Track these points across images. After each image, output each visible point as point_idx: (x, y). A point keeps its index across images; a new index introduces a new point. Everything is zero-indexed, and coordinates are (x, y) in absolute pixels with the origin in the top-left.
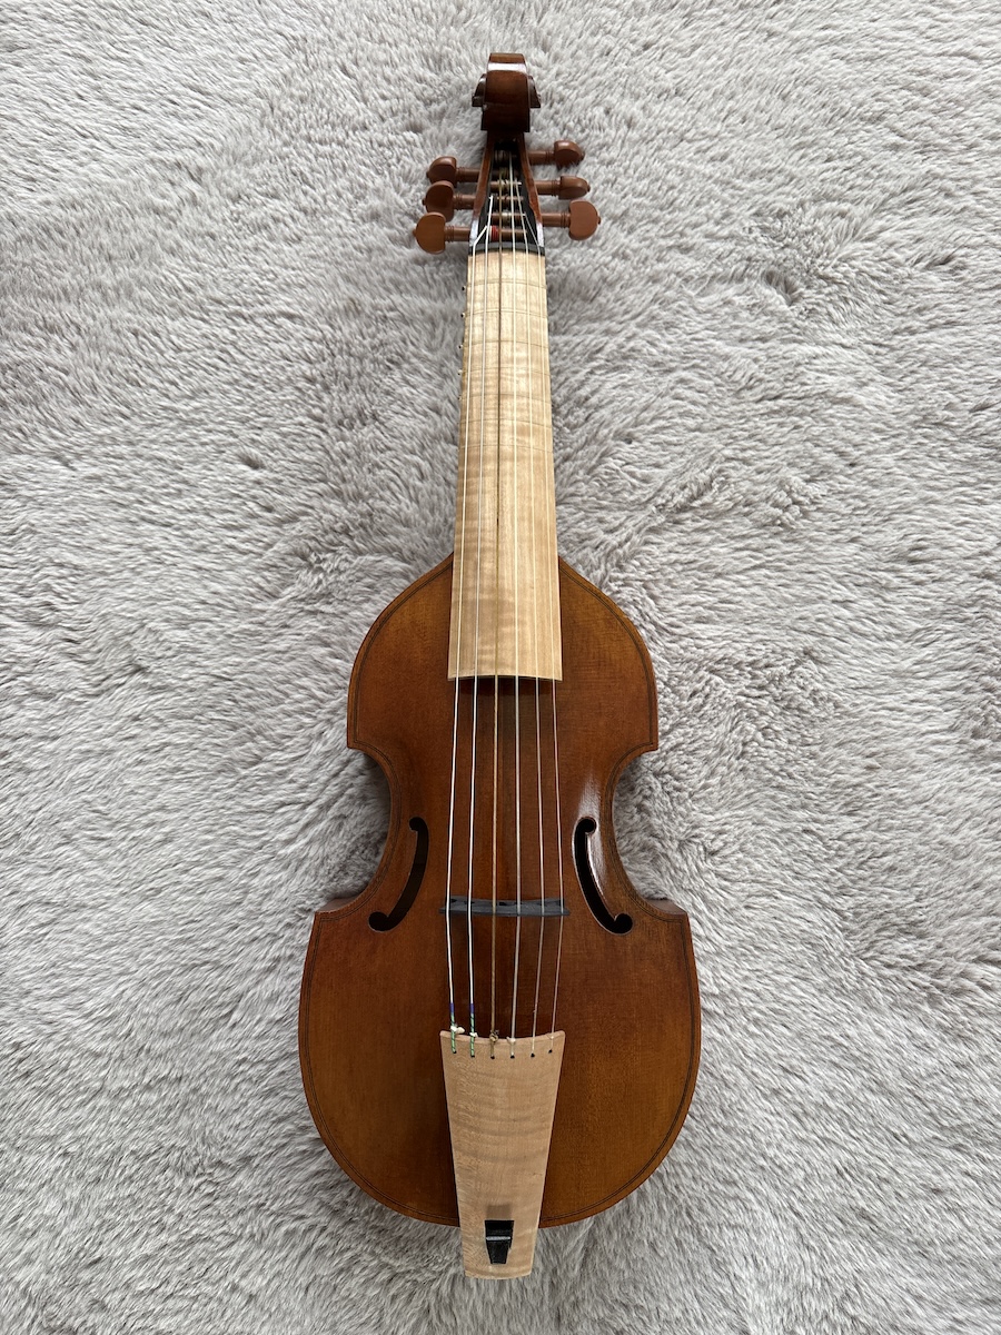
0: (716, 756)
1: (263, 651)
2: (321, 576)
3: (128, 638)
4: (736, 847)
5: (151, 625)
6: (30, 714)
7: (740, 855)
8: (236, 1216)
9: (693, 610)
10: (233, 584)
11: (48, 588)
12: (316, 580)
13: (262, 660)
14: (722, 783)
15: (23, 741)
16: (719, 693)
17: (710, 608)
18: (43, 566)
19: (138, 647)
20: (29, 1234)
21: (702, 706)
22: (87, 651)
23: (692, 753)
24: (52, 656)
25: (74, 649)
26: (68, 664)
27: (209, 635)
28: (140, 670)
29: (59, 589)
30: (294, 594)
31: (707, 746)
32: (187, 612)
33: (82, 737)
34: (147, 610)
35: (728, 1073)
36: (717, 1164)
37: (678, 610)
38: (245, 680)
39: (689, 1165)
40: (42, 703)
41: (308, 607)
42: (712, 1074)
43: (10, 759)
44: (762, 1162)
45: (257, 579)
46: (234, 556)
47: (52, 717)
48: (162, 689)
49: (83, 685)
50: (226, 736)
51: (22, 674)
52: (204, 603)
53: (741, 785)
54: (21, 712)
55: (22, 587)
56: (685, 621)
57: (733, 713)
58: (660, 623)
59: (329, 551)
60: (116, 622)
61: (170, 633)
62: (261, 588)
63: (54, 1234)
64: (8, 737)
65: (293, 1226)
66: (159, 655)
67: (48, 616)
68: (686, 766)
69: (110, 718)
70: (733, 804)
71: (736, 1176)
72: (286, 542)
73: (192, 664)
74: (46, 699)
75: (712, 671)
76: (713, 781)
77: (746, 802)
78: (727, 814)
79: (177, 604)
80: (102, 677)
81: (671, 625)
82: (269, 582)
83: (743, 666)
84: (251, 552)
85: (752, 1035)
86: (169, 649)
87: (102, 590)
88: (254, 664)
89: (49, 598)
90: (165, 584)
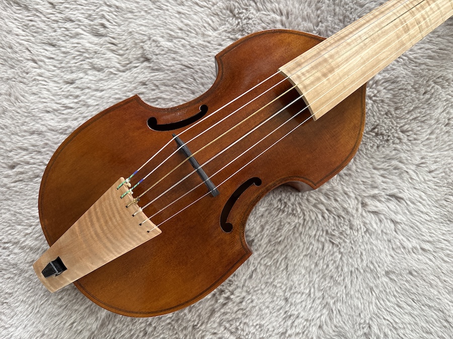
0: (435, 124)
1: (209, 56)
2: (240, 20)
3: (142, 44)
4: (441, 170)
5: (154, 38)
6: (91, 78)
7: (443, 174)
8: (182, 330)
9: (426, 52)
10: (195, 21)
11: (103, 17)
12: (237, 22)
13: (209, 61)
14: (437, 138)
15: (87, 91)
16: (438, 93)
17: (433, 52)
18: (101, 5)
19: (147, 48)
20: (79, 331)
21: (429, 99)
22: (121, 49)
23: (423, 122)
24: (103, 50)
25: (114, 48)
26: (110, 55)
27: (183, 46)
28: (147, 60)
29: (108, 17)
30: (226, 29)
31: (431, 118)
32: (172, 33)
33: (116, 91)
34: (153, 31)
35: (433, 280)
36: (423, 324)
37: (419, 51)
38: (200, 69)
39: (410, 324)
40: (97, 73)
41: (231, 36)
42: (424, 280)
43: (80, 99)
44: (446, 324)
45: (208, 20)
46: (197, 8)
47: (101, 80)
48: (157, 70)
49: (118, 65)
50: (189, 97)
51: (88, 58)
52: (181, 29)
53: (447, 139)
54: (86, 77)
55: (90, 15)
56: (422, 56)
57: (445, 104)
58: (411, 56)
59: (243, 9)
60: (137, 36)
61: (164, 43)
62: (209, 25)
63: (91, 333)
64: (79, 88)
65: (211, 337)
66: (157, 52)
67: (102, 31)
68: (420, 128)
69: (130, 82)
70: (442, 148)
71: (432, 330)
72: (223, 3)
73: (174, 59)
74: (99, 71)
75: (435, 83)
76: (433, 136)
77: (447, 148)
78: (438, 153)
79: (168, 29)
80: (127, 62)
81: (415, 58)
82: (213, 22)
83: (450, 81)
84: (205, 7)
85: (445, 262)
86: (163, 50)
87: (130, 20)
88: (205, 62)
89: (104, 21)
90: (162, 19)
